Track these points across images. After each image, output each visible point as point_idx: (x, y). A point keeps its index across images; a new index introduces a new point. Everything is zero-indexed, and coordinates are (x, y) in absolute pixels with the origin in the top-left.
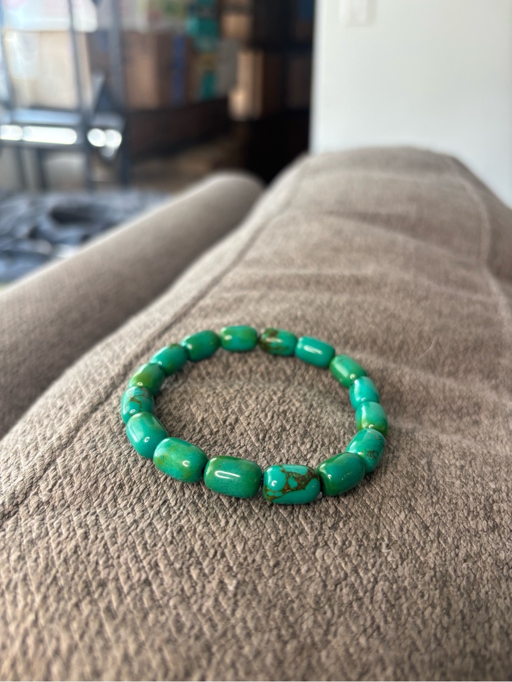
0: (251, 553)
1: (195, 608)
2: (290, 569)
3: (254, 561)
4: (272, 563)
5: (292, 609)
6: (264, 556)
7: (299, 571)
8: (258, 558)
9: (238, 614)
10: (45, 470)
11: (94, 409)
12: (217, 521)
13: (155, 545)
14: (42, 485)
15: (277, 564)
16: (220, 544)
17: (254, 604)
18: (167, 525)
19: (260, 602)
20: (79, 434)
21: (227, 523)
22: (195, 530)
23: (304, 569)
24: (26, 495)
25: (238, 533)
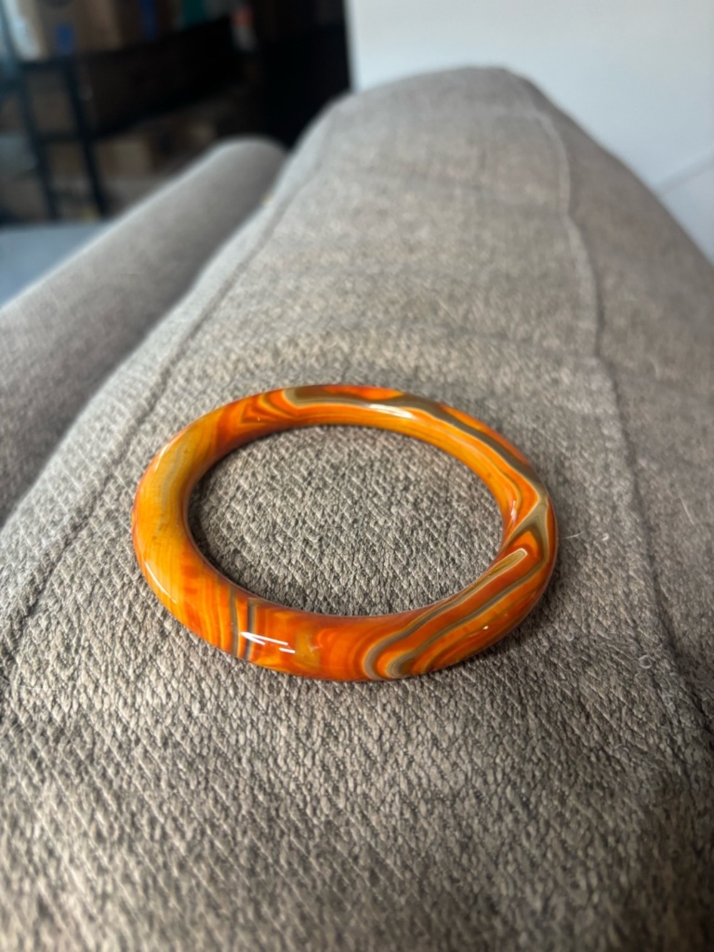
0: (330, 516)
1: (285, 561)
2: (368, 523)
3: (334, 522)
4: (350, 521)
5: (374, 551)
6: (342, 517)
7: (376, 523)
8: (337, 519)
9: (326, 561)
10: (105, 484)
11: (141, 421)
12: (293, 494)
13: (238, 524)
14: (106, 498)
15: (355, 521)
16: (300, 514)
17: (339, 551)
18: (246, 505)
19: (344, 549)
20: (131, 448)
21: (304, 495)
22: (274, 505)
23: (381, 523)
24: (92, 509)
25: (315, 503)
